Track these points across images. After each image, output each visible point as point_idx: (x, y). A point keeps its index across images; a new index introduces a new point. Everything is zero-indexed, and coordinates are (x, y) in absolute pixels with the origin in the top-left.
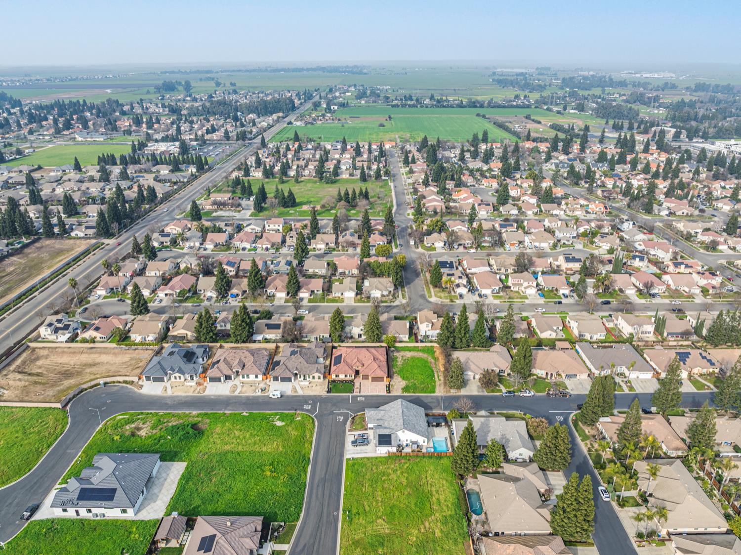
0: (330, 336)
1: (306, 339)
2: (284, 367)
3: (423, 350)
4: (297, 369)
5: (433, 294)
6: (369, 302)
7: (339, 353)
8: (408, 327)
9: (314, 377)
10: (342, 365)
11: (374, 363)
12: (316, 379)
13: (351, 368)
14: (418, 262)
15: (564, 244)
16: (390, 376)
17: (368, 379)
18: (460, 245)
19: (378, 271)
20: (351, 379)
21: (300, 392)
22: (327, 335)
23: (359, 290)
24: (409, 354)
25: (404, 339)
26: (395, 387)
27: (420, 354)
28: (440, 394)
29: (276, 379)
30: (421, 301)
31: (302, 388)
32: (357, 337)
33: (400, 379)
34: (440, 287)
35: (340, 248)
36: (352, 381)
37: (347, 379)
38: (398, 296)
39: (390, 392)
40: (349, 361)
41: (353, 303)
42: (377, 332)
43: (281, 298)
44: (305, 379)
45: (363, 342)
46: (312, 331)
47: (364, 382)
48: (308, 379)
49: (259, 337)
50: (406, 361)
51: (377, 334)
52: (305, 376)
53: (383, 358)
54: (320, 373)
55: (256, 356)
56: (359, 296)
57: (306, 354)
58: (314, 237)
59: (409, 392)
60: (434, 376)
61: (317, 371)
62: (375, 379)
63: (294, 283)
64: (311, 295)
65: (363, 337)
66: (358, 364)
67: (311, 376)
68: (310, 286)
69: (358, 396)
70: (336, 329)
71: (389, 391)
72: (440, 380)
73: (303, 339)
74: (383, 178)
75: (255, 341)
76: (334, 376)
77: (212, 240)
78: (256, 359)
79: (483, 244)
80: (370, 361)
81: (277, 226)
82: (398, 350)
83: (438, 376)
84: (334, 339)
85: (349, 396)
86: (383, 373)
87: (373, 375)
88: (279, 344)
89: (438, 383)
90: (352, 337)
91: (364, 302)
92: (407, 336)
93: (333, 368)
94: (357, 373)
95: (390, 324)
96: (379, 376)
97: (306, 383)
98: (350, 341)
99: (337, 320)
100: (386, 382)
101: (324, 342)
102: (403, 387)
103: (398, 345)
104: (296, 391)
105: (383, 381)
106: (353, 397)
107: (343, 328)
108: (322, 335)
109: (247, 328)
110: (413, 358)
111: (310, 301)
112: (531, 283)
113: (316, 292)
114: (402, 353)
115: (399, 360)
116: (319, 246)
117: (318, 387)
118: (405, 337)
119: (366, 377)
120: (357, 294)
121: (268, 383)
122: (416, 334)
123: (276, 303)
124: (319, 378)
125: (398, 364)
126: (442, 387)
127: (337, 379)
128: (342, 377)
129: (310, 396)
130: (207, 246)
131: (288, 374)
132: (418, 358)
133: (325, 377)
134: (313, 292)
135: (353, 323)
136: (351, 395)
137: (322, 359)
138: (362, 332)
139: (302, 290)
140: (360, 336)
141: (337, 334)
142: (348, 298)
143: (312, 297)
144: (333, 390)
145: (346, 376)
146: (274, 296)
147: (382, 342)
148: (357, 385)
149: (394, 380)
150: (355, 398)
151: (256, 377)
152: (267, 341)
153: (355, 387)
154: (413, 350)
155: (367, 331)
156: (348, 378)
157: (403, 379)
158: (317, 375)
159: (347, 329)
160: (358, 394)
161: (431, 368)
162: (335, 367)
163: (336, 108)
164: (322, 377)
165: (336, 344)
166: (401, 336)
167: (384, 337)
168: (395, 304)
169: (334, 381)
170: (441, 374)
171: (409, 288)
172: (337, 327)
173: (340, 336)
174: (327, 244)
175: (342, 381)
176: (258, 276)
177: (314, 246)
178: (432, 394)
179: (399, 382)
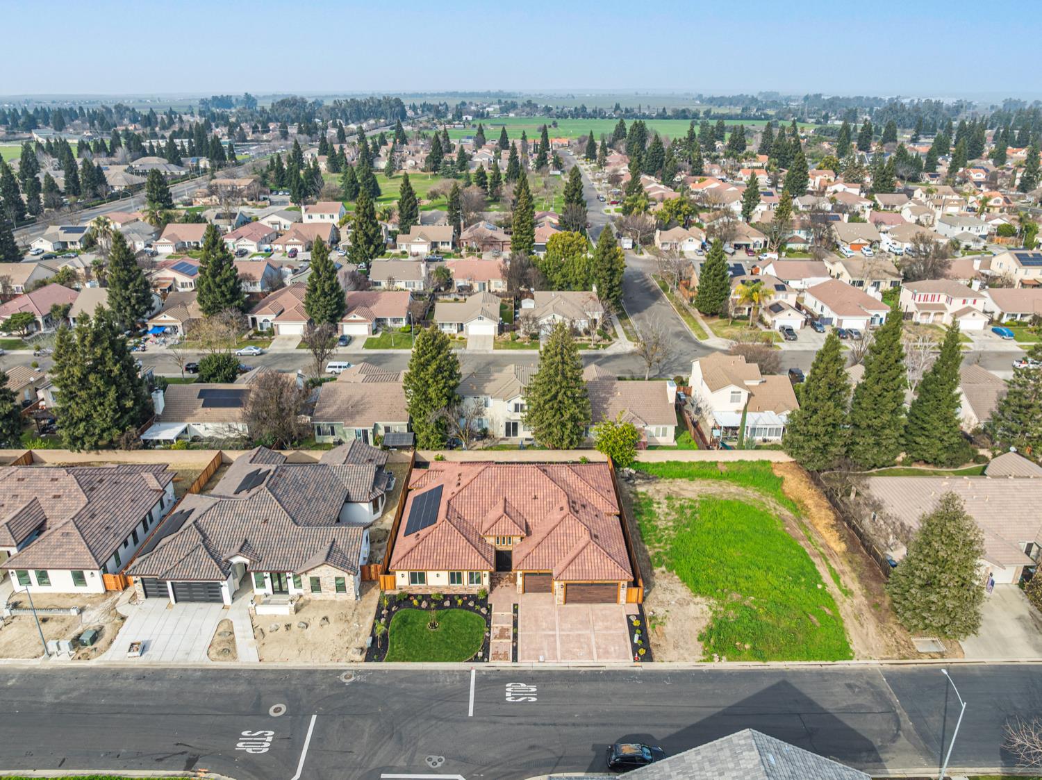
0: (410, 429)
1: (330, 440)
2: (196, 538)
3: (737, 473)
4: (245, 547)
5: (708, 330)
6: (535, 346)
7: (432, 485)
8: (672, 399)
9: (316, 585)
10: (439, 532)
11: (570, 521)
12: (328, 593)
13: (475, 540)
14: (649, 275)
15: (967, 248)
16: (640, 576)
17: (549, 589)
18: (738, 247)
19: (557, 277)
20: (475, 589)
21: (247, 656)
22: (400, 426)
23: (508, 321)
24: (691, 490)
25: (662, 440)
26: (669, 628)
27: (731, 490)
28: (874, 664)
29: (154, 588)
30: (680, 345)
31: (259, 632)
32: (501, 432)
33: (683, 592)
34: (725, 315)
35: (463, 252)
36: (481, 601)
37: (458, 589)
38: (616, 337)
39: (648, 657)
40: (469, 513)
41: (490, 350)
42: (574, 410)
43: (290, 339)
44: (280, 590)
45: (522, 448)
46: (352, 411)
47: (533, 605)
48: (293, 591)
49: (169, 432)
50: (687, 515)
51: (574, 419)
52: (277, 576)
53: (604, 503)
54: (344, 564)
55: (103, 491)
56: (507, 335)
57: (299, 486)
58: (406, 231)
59: (737, 655)
60: (818, 578)
61: (333, 556)
62: (580, 592)
63: (324, 294)
64: (375, 332)
65: (524, 434)
66: (506, 526)
67: (306, 580)
68: (373, 308)
69: (505, 678)
70: (428, 400)
71: (643, 649)
72: (848, 593)
73: (319, 439)
74: (551, 172)
75: (147, 445)
76: (402, 580)
77: (171, 237)
78: (97, 505)
79: (789, 246)
80: (556, 516)
81: (327, 216)
82: (647, 474)
83: (836, 578)
84: (420, 436)
85: (465, 675)
86: (613, 569)
87: (569, 576)
88: (232, 455)
89: (846, 608)
90: (485, 434)
91: (522, 347)
92: (671, 430)
93: (404, 543)
94: (503, 562)
95: (610, 391)
96: (597, 577)
97: (283, 610)
98: (480, 444)
99: (432, 368)
100: (625, 605)
101: (385, 448)
102: (702, 625)
103: (644, 456)
104: (229, 649)
105: (614, 599)
106: (483, 680)
107: (453, 398)
108: (382, 425)
109: (112, 395)
110: (708, 501)
111: (369, 344)
112: (970, 303)
113: (389, 323)
114: (664, 486)
115: (661, 509)
116: (415, 249)
117: (333, 629)
118: (664, 433)
119: (539, 582)
120: (502, 329)
121: (122, 610)
122: (695, 424)
123: (275, 348)
124: (341, 587)
125: (661, 524)
126: (871, 627)
127: (417, 589)
128: (438, 581)
129: (285, 675)
130: (160, 249)
131: (205, 570)
132: (728, 504)
133: (366, 581)
134: (380, 322)
135: (489, 387)
136: (474, 668)
137: (367, 507)
138: (518, 416)
139: (350, 317)
140: (512, 428)
141: (432, 416)
142: (477, 337)
143: (378, 336)
144: (395, 645)
145: (455, 578)
146: (272, 332)
147: (589, 447)
148: (501, 617)
149: (658, 593)
150: (492, 683)
151: (79, 578)
152: (192, 443)
153: (496, 628)
154: (703, 476)
155: (539, 408)
156: (465, 587)
157: (698, 592)
158: (328, 574)
159: (470, 404)
160: (506, 665)
161: (791, 542)
162: (411, 540)
163: (470, 118)
164: (351, 581)
165: (426, 455)
166: (652, 429)
167: (594, 434)
168: (609, 351)
169: (403, 600)
170: (840, 565)
171: (642, 318)
172: (432, 393)
173: (442, 426)
174: (434, 245)
175: (438, 602)
176: (225, 274)
177: (404, 248)
178: (841, 664)
179: (682, 603)
